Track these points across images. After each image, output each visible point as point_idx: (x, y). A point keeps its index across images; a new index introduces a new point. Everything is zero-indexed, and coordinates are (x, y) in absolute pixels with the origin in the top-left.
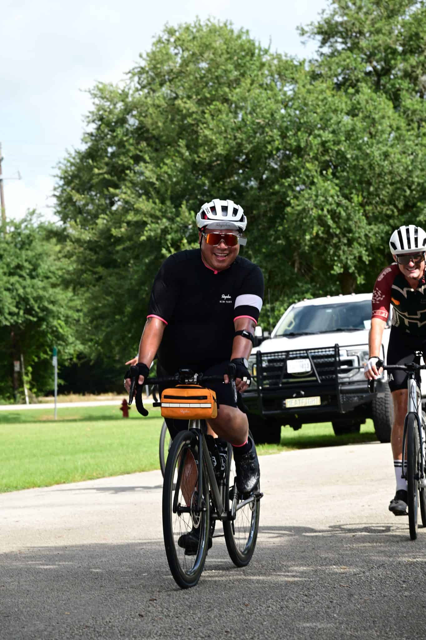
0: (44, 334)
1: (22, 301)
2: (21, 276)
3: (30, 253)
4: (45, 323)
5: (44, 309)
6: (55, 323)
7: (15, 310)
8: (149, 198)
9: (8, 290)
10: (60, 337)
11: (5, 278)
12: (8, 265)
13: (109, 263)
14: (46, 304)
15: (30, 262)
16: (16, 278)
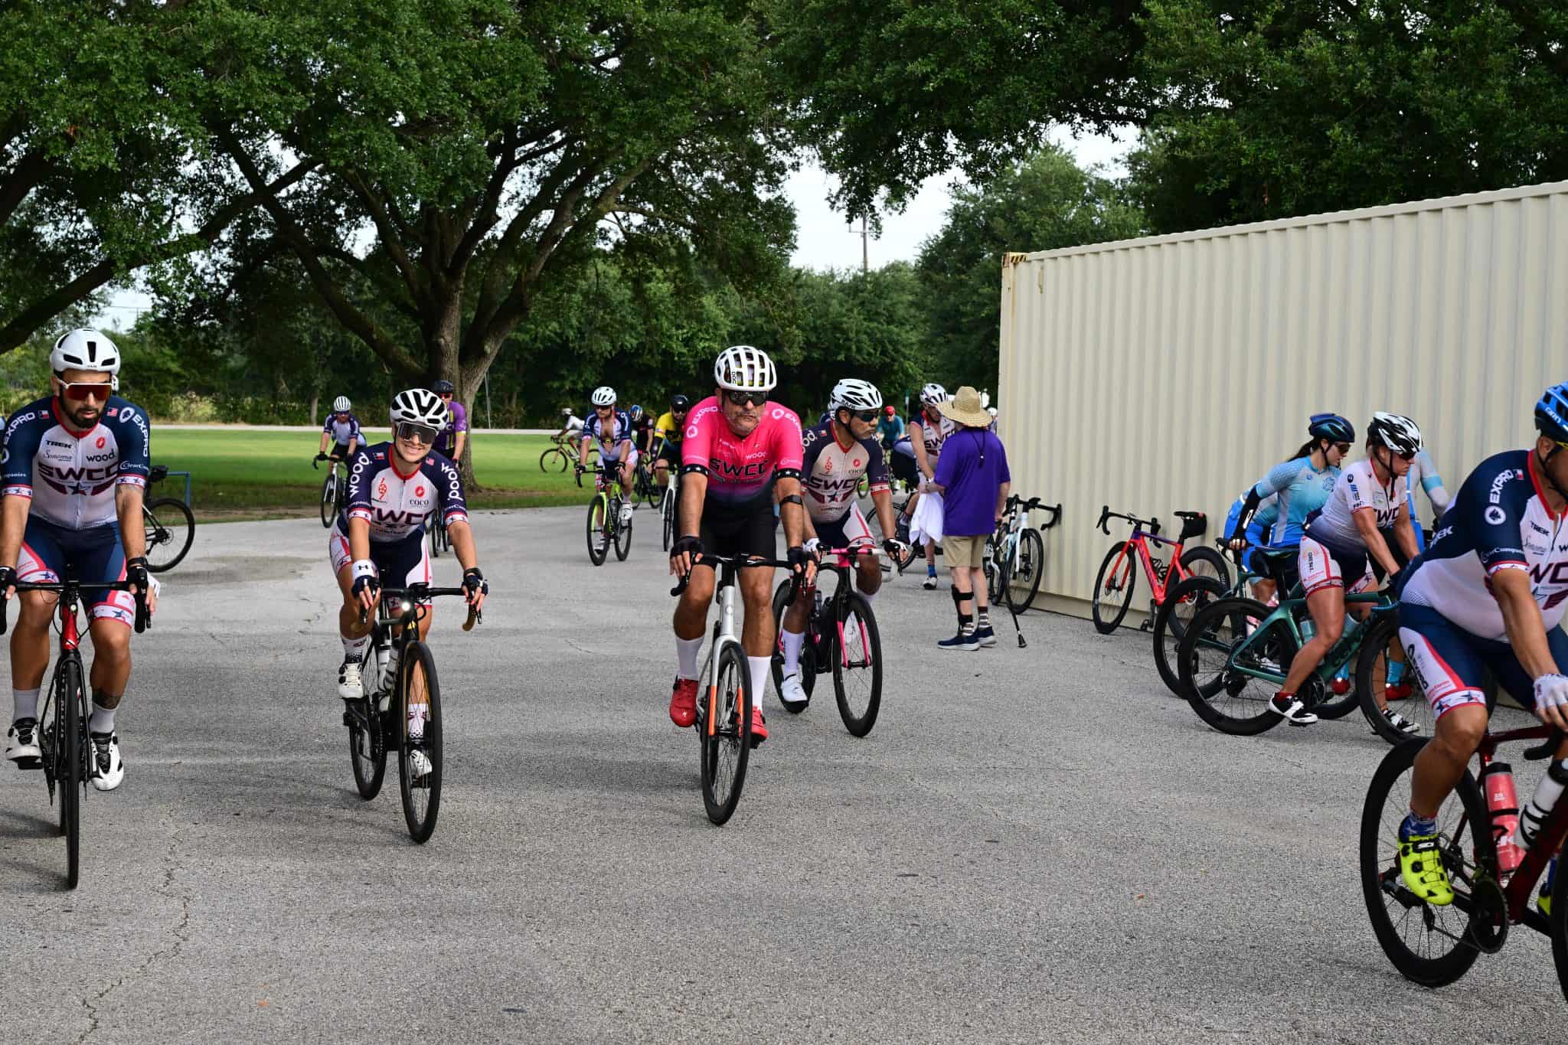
0: (895, 373)
1: (877, 343)
2: (879, 323)
3: (888, 302)
4: (897, 364)
5: (897, 351)
6: (907, 364)
7: (872, 351)
8: (990, 285)
9: (866, 333)
10: (907, 375)
11: (866, 323)
12: (869, 311)
13: (956, 330)
14: (900, 347)
15: (888, 311)
16: (874, 325)
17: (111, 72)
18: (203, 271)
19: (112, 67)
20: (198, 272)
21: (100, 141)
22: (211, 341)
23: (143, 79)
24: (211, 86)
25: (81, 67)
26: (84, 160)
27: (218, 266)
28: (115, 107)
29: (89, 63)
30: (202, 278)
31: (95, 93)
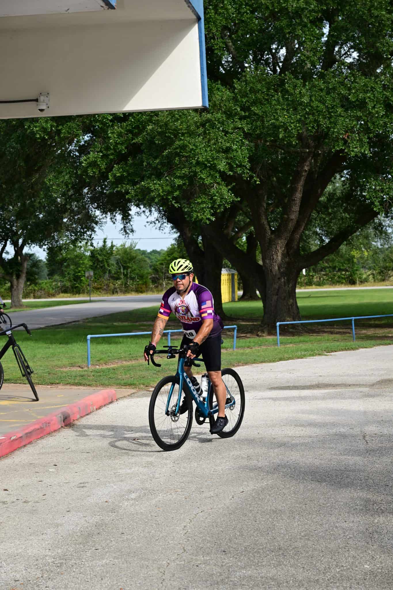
19: (367, 100)
21: (361, 140)
26: (353, 151)
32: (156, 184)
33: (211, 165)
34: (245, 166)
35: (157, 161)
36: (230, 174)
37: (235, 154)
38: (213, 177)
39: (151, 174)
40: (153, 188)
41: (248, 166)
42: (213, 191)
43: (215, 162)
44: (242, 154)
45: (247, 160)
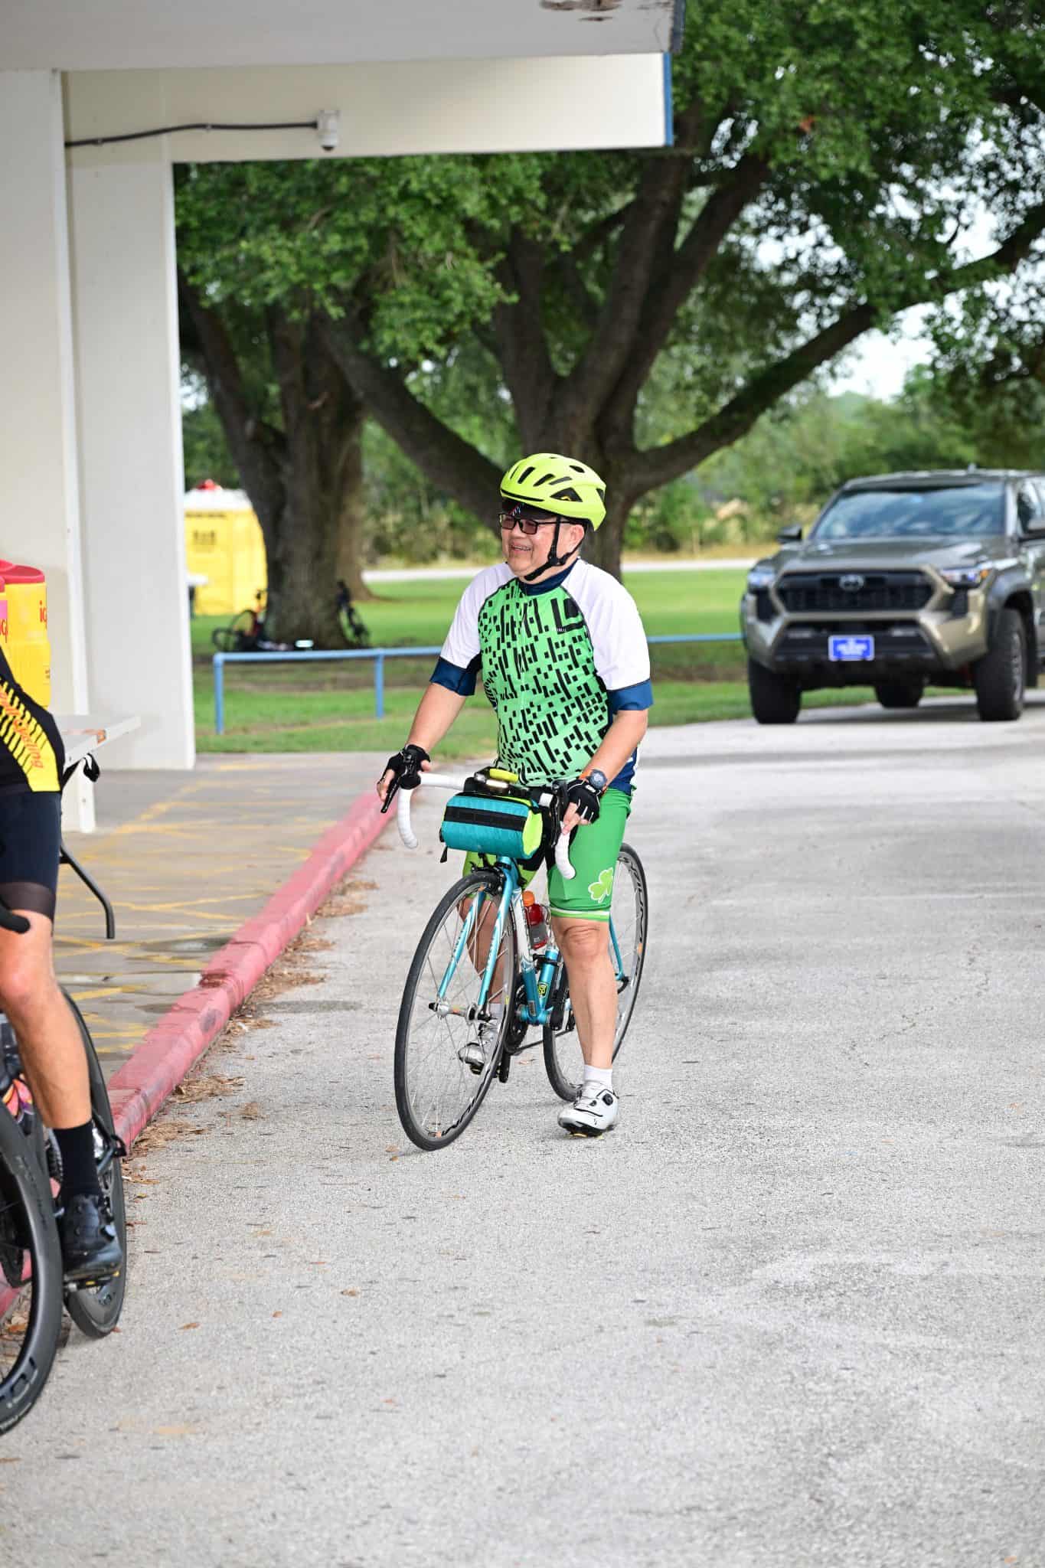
17: (857, 35)
18: (1009, 301)
19: (859, 26)
20: (1001, 303)
21: (848, 136)
22: (1025, 413)
23: (906, 40)
24: (1001, 42)
25: (815, 31)
26: (825, 165)
27: (1033, 292)
28: (866, 84)
29: (825, 24)
30: (1007, 313)
31: (838, 66)
32: (280, 248)
33: (444, 199)
34: (533, 204)
35: (287, 185)
36: (492, 228)
37: (505, 169)
38: (448, 235)
39: (267, 222)
40: (271, 260)
41: (541, 201)
42: (441, 271)
43: (455, 191)
44: (524, 169)
45: (537, 184)
